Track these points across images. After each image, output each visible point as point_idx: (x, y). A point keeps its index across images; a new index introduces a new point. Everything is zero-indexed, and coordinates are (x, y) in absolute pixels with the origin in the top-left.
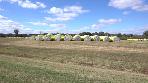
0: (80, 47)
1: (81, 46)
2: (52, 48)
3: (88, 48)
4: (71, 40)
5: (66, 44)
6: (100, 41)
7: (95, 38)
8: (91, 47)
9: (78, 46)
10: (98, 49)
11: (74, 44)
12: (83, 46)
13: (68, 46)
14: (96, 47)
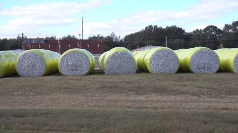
0: (127, 101)
1: (132, 98)
2: (19, 107)
3: (159, 104)
4: (92, 72)
5: (70, 90)
6: (220, 71)
7: (195, 56)
8: (172, 98)
9: (123, 97)
10: (192, 105)
11: (105, 88)
12: (142, 98)
13: (81, 98)
14: (189, 97)
